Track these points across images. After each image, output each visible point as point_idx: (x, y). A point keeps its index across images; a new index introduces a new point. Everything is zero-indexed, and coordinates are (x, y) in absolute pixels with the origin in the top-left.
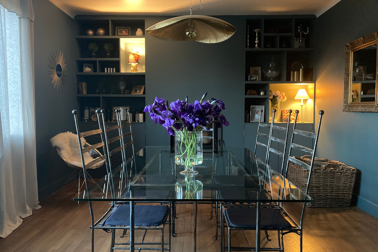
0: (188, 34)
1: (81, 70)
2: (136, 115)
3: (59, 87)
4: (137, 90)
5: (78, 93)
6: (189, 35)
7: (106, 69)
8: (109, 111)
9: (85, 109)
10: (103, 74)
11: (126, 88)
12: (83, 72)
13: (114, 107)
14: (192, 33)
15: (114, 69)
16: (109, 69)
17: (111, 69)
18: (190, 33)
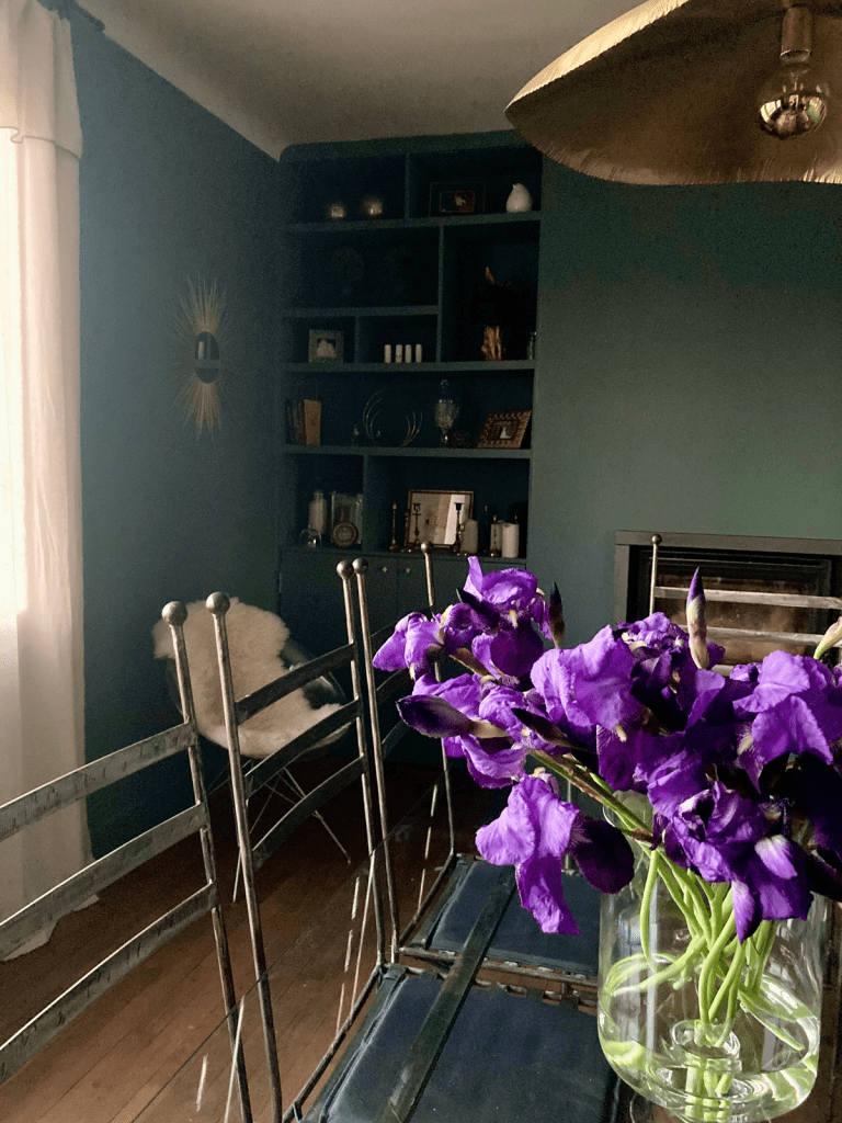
0: (776, 116)
1: (301, 351)
2: (492, 526)
3: (205, 421)
4: (501, 431)
5: (289, 442)
6: (781, 121)
7: (388, 348)
8: (395, 507)
9: (312, 499)
10: (376, 367)
11: (459, 425)
12: (307, 361)
13: (414, 495)
14: (801, 106)
15: (419, 347)
16: (399, 348)
17: (408, 348)
18: (785, 106)
